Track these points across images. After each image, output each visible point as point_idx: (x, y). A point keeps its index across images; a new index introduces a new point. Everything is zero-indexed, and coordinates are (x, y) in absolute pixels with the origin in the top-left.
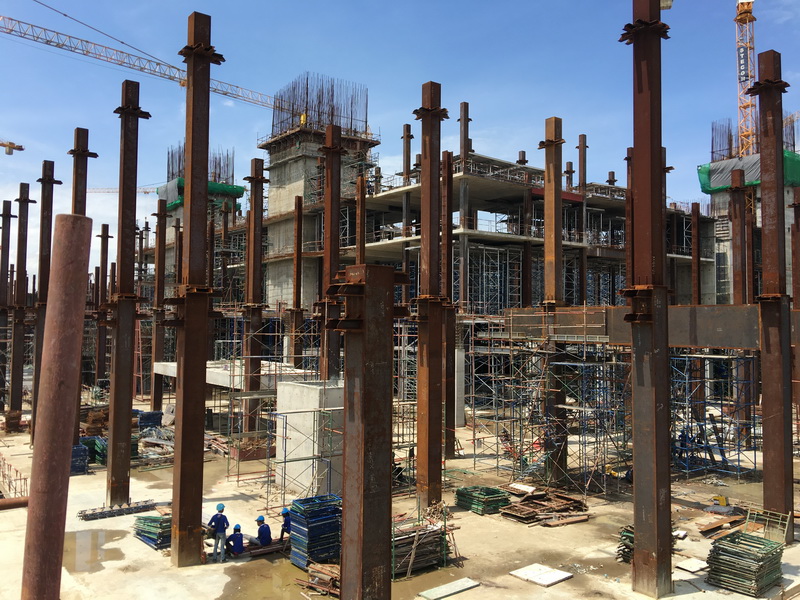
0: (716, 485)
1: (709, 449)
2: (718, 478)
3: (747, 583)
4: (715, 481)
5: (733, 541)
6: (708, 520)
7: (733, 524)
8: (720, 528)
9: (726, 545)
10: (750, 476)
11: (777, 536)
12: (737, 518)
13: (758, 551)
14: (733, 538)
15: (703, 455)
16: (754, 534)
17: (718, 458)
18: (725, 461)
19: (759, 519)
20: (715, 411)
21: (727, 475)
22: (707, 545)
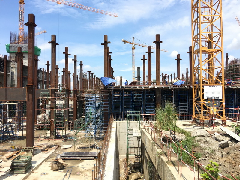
0: (11, 143)
1: (9, 132)
2: (11, 141)
3: (22, 170)
4: (11, 142)
5: (18, 159)
6: (9, 154)
7: (17, 154)
8: (13, 156)
9: (16, 161)
10: (21, 138)
11: (30, 154)
12: (18, 152)
13: (25, 160)
14: (17, 158)
15: (7, 134)
16: (23, 155)
17: (11, 134)
18: (14, 135)
19: (24, 150)
20: (10, 120)
21: (14, 139)
22: (10, 162)
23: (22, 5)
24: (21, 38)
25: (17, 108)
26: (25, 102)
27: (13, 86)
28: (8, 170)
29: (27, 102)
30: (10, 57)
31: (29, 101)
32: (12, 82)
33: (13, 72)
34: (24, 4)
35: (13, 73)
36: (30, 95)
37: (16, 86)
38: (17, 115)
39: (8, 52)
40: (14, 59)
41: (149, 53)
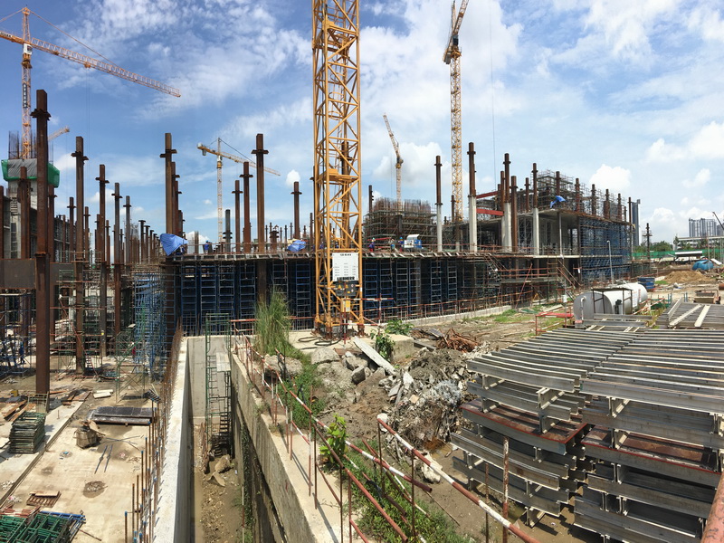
0: (12, 383)
1: (8, 360)
2: (13, 378)
3: (29, 445)
4: (11, 380)
5: (22, 420)
6: (8, 408)
7: (21, 407)
8: (14, 412)
9: (20, 424)
10: (28, 372)
11: (42, 409)
12: (23, 403)
13: (34, 422)
14: (21, 418)
15: (5, 364)
16: (31, 411)
17: (12, 364)
18: (16, 365)
19: (33, 401)
20: (10, 332)
21: (16, 375)
22: (8, 426)
23: (27, 70)
24: (27, 146)
25: (21, 305)
26: (34, 291)
27: (14, 255)
28: (6, 444)
29: (37, 291)
30: (9, 190)
31: (40, 289)
32: (14, 246)
33: (15, 224)
34: (30, 67)
35: (14, 226)
36: (42, 276)
37: (19, 257)
38: (21, 321)
39: (6, 179)
40: (15, 196)
41: (246, 176)
